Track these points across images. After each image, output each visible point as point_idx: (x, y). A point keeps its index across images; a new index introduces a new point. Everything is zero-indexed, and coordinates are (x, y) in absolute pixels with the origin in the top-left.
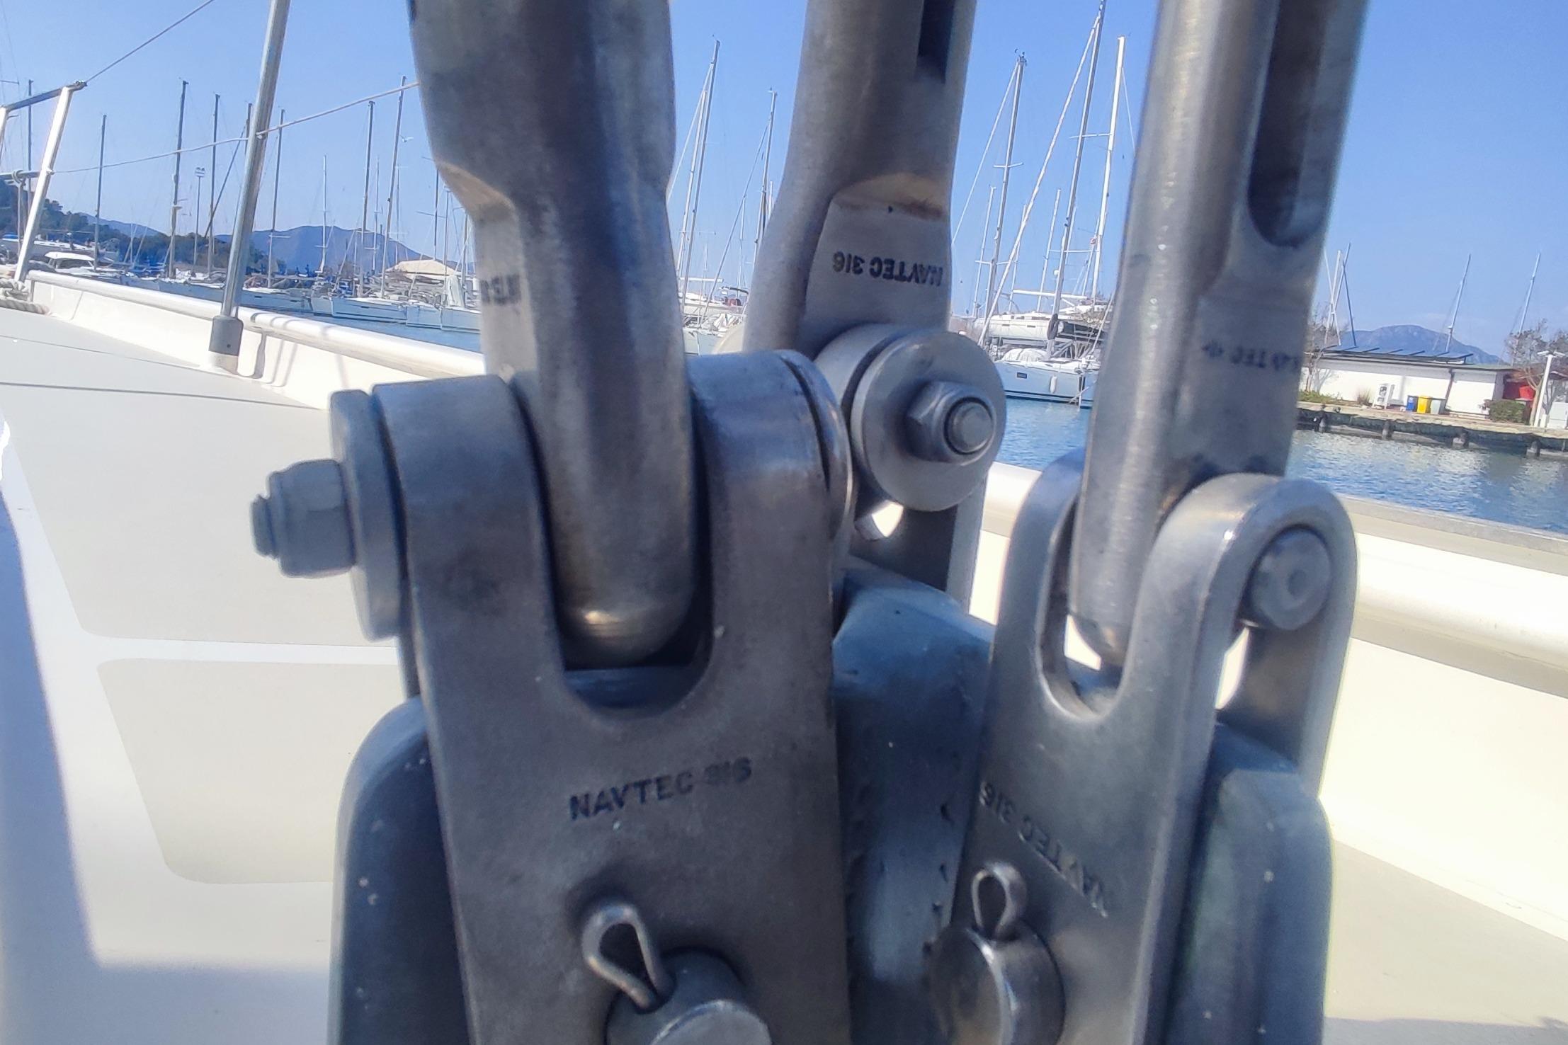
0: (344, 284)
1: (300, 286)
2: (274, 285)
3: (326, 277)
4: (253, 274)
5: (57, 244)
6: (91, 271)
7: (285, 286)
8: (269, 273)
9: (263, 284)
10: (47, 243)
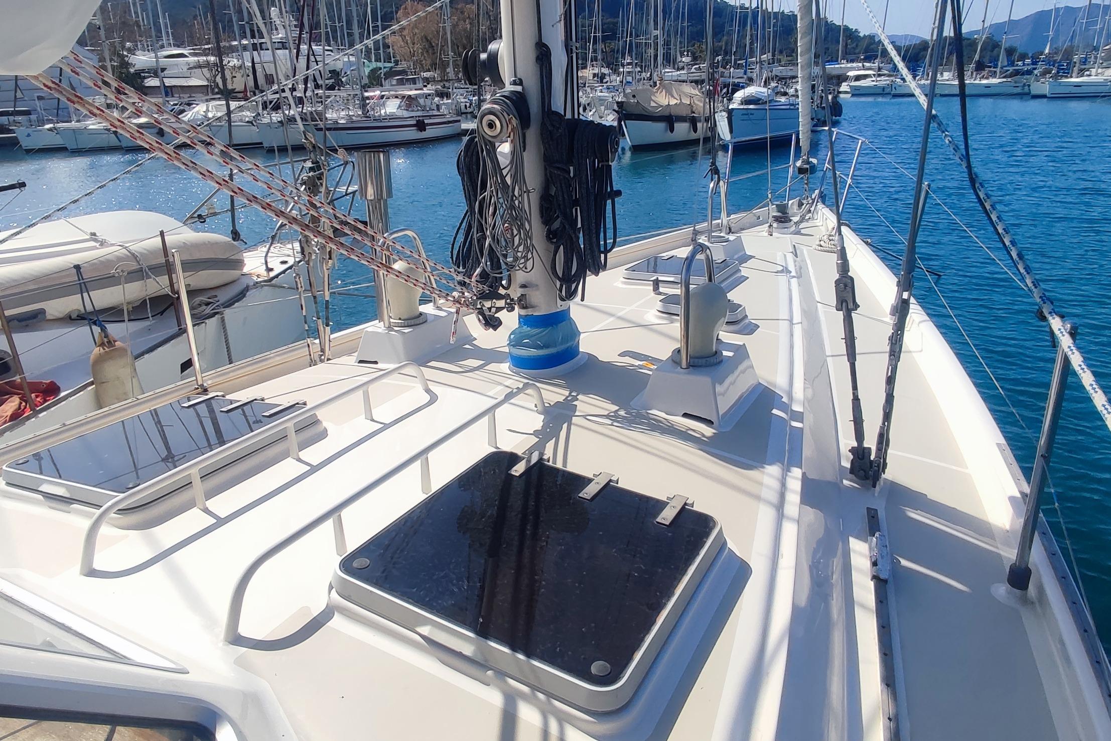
0: (1063, 65)
1: (1023, 74)
2: (1002, 76)
3: (1047, 62)
4: (986, 69)
5: (854, 65)
6: (873, 81)
7: (1010, 76)
8: (999, 66)
9: (994, 75)
10: (849, 65)
